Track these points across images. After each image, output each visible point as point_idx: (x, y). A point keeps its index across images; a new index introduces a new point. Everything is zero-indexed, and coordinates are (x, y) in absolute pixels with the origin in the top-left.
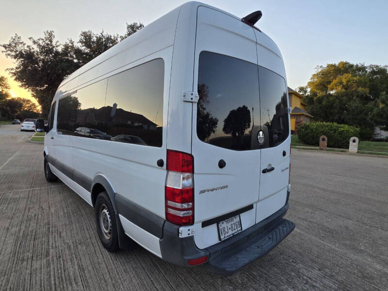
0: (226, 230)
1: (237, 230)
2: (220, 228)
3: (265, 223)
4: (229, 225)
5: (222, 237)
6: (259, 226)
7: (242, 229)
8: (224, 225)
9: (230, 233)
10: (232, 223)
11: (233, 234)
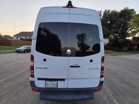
0: (49, 84)
1: (54, 86)
2: (46, 83)
4: (51, 83)
5: (46, 86)
6: (69, 89)
7: (57, 87)
8: (48, 82)
9: (51, 86)
10: (53, 83)
11: (52, 87)
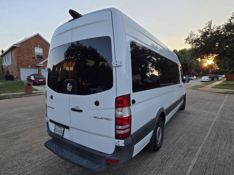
3: (77, 145)
4: (59, 129)
5: (55, 132)
6: (73, 144)
7: (63, 136)
9: (58, 133)
